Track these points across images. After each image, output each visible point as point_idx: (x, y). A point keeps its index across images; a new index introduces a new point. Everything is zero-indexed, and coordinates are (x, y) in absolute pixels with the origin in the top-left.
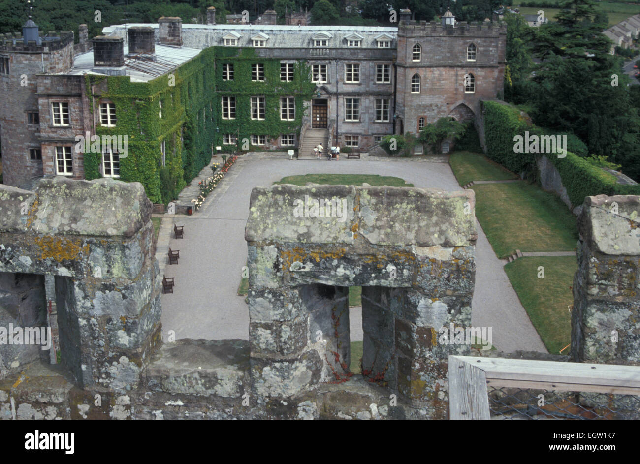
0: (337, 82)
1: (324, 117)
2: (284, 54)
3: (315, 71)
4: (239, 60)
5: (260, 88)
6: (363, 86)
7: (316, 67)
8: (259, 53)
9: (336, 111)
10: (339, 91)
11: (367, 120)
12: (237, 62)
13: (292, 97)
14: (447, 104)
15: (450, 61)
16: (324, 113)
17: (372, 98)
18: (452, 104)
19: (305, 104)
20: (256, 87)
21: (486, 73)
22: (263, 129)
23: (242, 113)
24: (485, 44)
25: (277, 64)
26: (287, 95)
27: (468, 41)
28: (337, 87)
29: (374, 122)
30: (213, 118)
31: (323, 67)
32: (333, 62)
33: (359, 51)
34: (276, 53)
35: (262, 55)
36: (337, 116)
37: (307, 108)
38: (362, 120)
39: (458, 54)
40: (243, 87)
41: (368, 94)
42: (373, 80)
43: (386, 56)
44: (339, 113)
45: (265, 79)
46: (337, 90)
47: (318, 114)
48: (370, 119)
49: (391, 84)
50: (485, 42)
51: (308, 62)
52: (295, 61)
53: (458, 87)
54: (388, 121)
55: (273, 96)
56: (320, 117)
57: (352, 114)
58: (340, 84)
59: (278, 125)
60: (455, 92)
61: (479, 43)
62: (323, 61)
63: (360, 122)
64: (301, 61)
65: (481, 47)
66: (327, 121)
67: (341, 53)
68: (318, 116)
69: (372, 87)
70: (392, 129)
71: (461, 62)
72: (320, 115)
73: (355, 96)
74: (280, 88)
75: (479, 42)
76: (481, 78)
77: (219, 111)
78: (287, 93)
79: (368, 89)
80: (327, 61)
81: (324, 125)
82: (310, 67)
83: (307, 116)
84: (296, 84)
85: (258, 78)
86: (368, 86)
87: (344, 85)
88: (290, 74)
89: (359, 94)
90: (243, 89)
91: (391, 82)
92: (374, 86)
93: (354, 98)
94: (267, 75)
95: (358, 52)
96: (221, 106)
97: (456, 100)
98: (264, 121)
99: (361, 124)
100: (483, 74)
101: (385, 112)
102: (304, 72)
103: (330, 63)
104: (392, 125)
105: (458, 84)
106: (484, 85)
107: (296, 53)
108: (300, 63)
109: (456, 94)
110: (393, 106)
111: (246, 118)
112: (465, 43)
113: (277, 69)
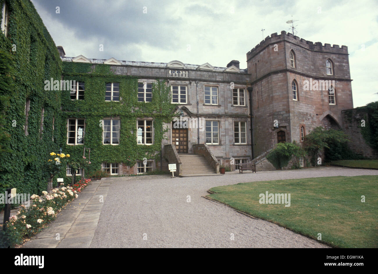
0: (198, 103)
1: (184, 141)
2: (143, 73)
3: (174, 92)
4: (91, 76)
5: (115, 109)
6: (222, 108)
7: (175, 88)
8: (115, 70)
9: (197, 134)
10: (200, 112)
11: (227, 142)
12: (89, 80)
13: (151, 119)
14: (317, 115)
15: (314, 74)
16: (183, 137)
17: (230, 120)
18: (321, 115)
19: (165, 126)
20: (110, 107)
21: (343, 86)
22: (117, 155)
23: (92, 136)
24: (339, 60)
25: (135, 83)
26: (145, 116)
27: (326, 56)
28: (198, 108)
29: (234, 145)
30: (55, 139)
31: (183, 88)
32: (193, 83)
33: (217, 74)
34: (134, 72)
35: (118, 73)
36: (198, 138)
37: (167, 131)
38: (222, 143)
39: (320, 68)
40: (95, 106)
41: (227, 116)
42: (231, 102)
43: (241, 81)
44: (200, 136)
45: (121, 99)
46: (198, 111)
47: (177, 137)
48: (230, 141)
49: (246, 107)
50: (339, 58)
51: (168, 82)
52: (154, 80)
53: (324, 98)
54: (246, 144)
55: (130, 117)
56: (179, 141)
57: (212, 137)
58: (200, 105)
59: (135, 150)
60: (321, 103)
61: (335, 59)
62: (183, 82)
63: (220, 145)
64: (160, 80)
65: (336, 62)
66: (187, 145)
67: (200, 74)
68: (177, 139)
69: (231, 110)
70: (251, 151)
71: (323, 75)
72: (179, 139)
73: (215, 117)
74: (137, 109)
75: (334, 57)
76: (340, 90)
77: (63, 135)
78: (145, 114)
79: (226, 111)
80: (187, 82)
81: (183, 149)
82: (170, 87)
83: (167, 139)
84: (155, 104)
85: (112, 98)
86: (226, 108)
87: (204, 107)
88: (147, 95)
89: (219, 116)
90: (95, 109)
91: (246, 105)
92: (232, 108)
93: (214, 119)
94: (123, 94)
95: (216, 76)
96: (66, 129)
97: (323, 111)
98: (118, 146)
99: (222, 147)
100: (341, 86)
101: (243, 135)
102: (163, 91)
103: (190, 83)
104: (250, 147)
105: (323, 95)
106: (344, 97)
107: (155, 73)
108: (159, 83)
109: (322, 105)
110: (250, 128)
111: (97, 143)
112: (324, 58)
113: (134, 89)
